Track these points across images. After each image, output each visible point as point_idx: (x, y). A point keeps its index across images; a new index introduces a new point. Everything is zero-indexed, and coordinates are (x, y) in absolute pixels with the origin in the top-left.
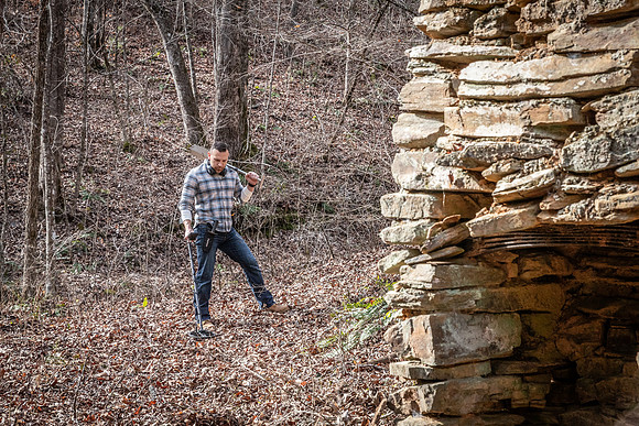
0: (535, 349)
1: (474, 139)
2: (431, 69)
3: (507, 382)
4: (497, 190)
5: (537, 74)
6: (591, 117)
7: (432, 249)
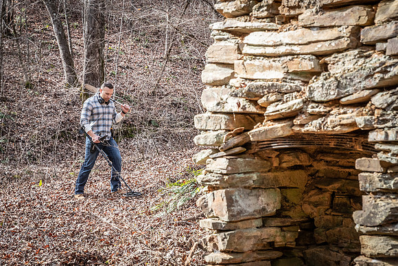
0: (289, 211)
1: (253, 80)
2: (226, 37)
3: (272, 231)
4: (267, 112)
5: (292, 40)
6: (325, 67)
7: (227, 148)
